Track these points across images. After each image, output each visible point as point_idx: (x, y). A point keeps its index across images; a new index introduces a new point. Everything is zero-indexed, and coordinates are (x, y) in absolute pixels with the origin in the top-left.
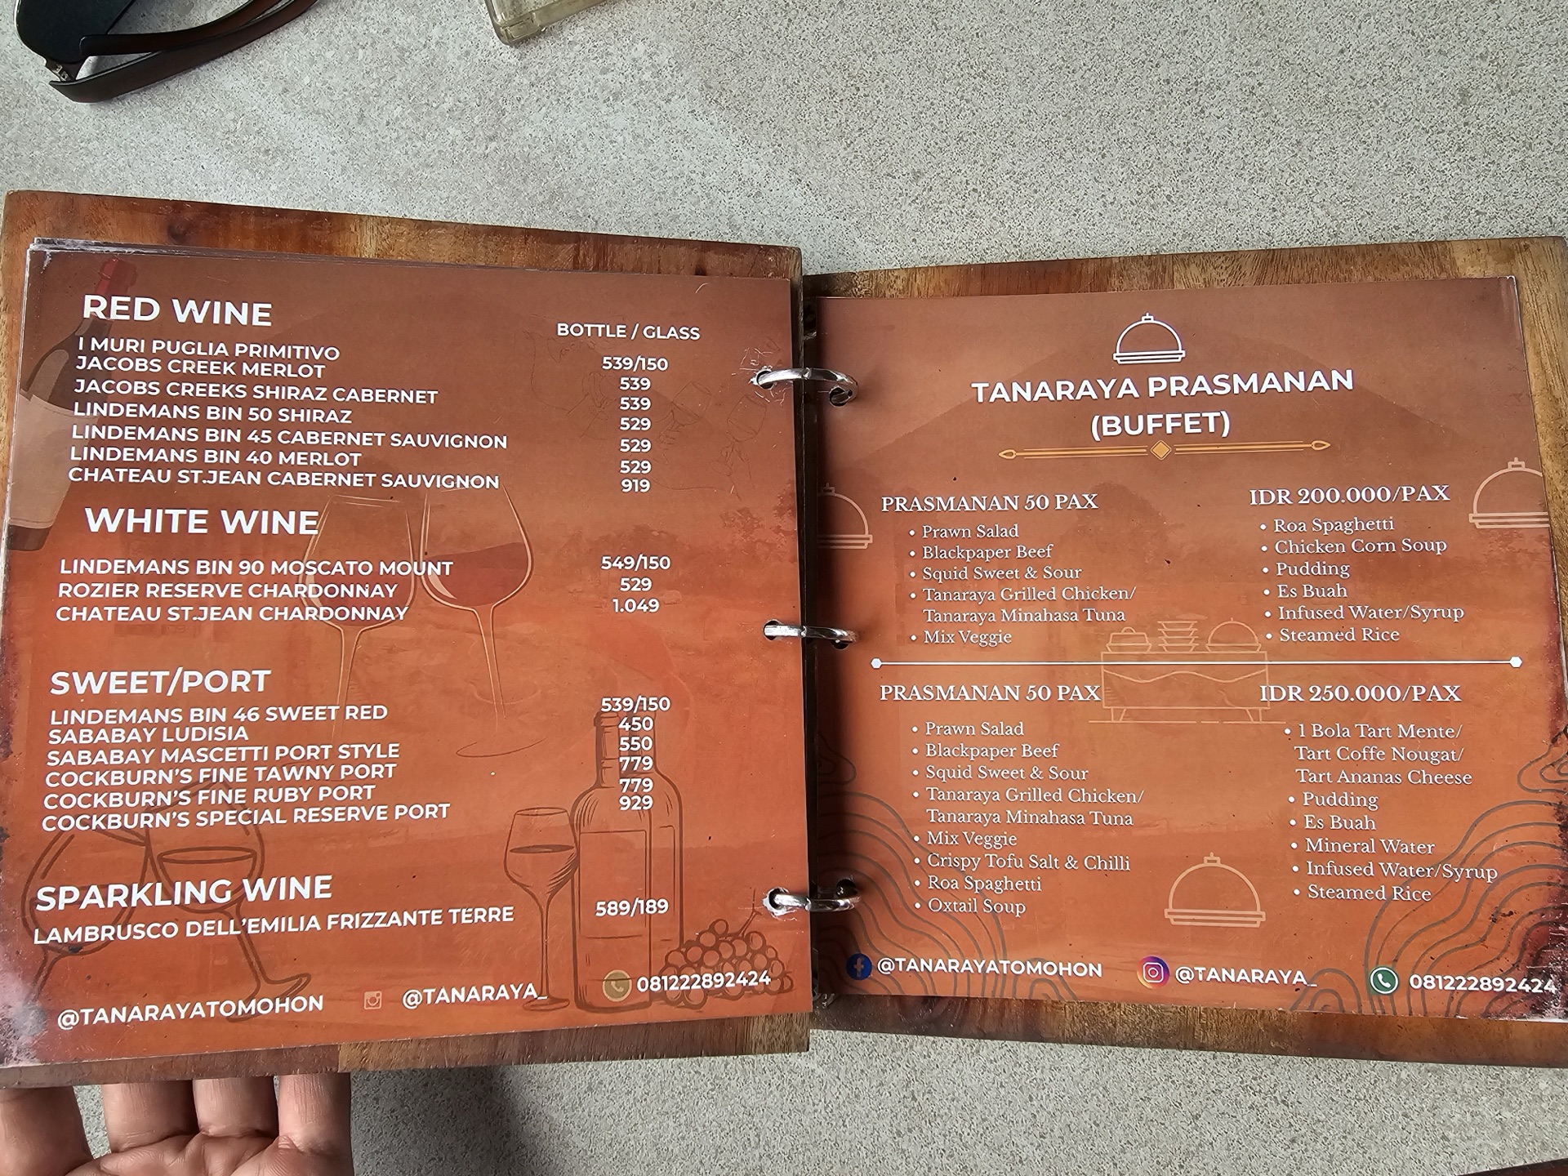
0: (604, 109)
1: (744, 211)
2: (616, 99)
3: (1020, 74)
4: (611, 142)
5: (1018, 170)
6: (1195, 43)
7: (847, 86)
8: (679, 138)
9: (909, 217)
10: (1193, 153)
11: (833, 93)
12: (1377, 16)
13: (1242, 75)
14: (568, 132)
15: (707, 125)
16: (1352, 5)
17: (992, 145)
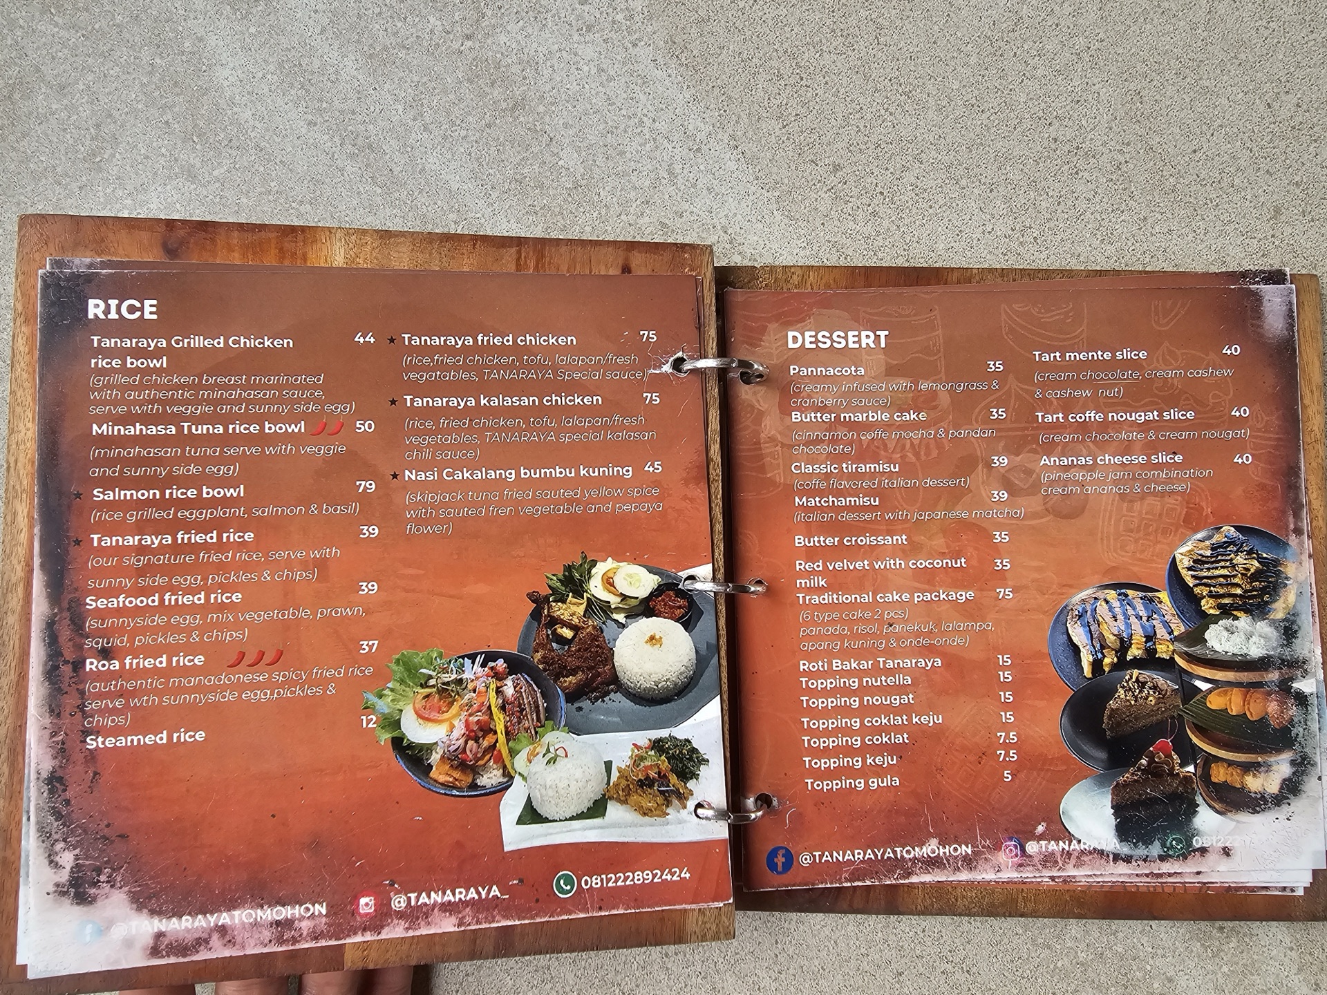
0: (576, 37)
1: (683, 162)
2: (589, 31)
3: (939, 102)
4: (577, 69)
5: (920, 186)
7: (793, 73)
8: (639, 82)
9: (822, 202)
10: (1062, 207)
11: (780, 77)
12: (1227, 129)
13: (1115, 150)
14: (540, 49)
15: (665, 76)
16: (1211, 115)
17: (904, 158)
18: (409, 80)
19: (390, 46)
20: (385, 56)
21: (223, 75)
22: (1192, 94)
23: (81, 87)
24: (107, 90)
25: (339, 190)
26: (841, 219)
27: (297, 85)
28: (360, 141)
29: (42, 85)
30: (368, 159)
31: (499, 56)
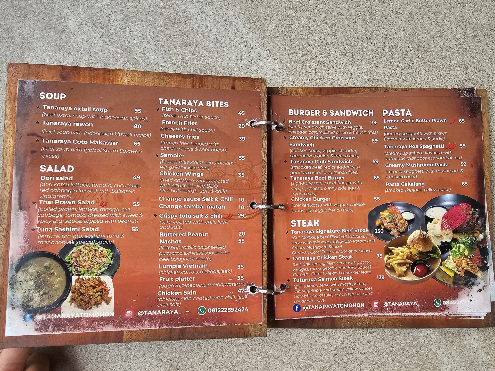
0: (205, 7)
1: (246, 54)
2: (209, 5)
3: (341, 29)
4: (205, 19)
5: (335, 61)
6: (395, 33)
7: (286, 19)
8: (229, 24)
9: (299, 68)
10: (388, 67)
11: (282, 21)
12: (448, 38)
13: (407, 46)
14: (191, 12)
15: (238, 21)
17: (329, 51)
18: (142, 25)
19: (134, 11)
20: (132, 15)
21: (71, 24)
22: (434, 25)
26: (306, 74)
27: (98, 27)
28: (124, 48)
30: (127, 55)
31: (175, 15)
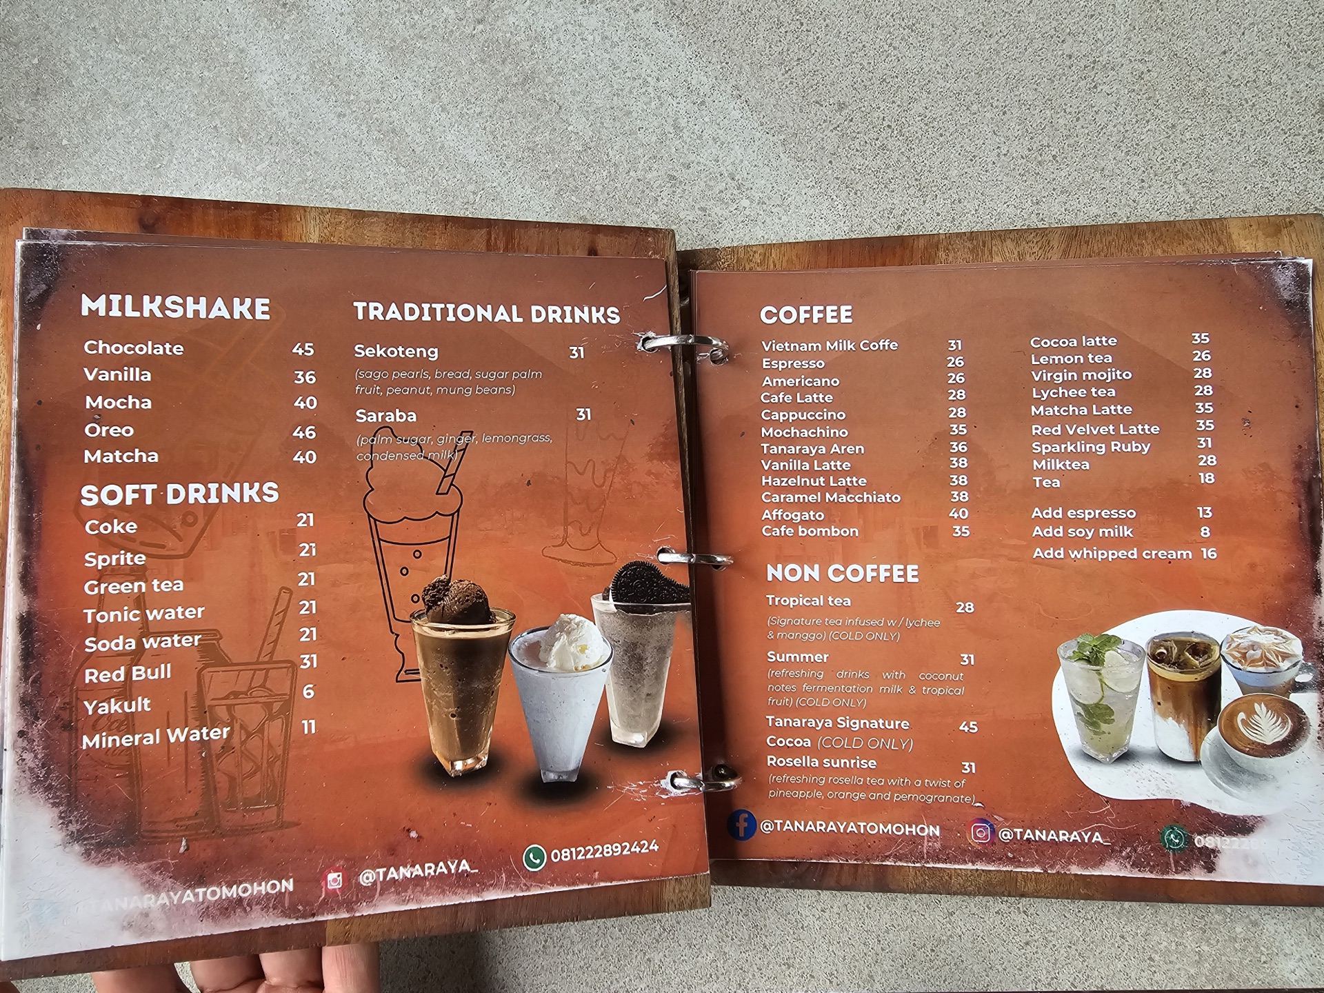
0: (580, 10)
1: (688, 116)
3: (944, 32)
4: (582, 39)
5: (929, 115)
6: (1099, 26)
7: (792, 20)
8: (642, 44)
9: (829, 141)
10: (1081, 122)
11: (780, 24)
12: (1260, 26)
13: (1135, 60)
14: (546, 25)
15: (667, 37)
16: (1241, 13)
17: (910, 90)
18: (427, 67)
19: (408, 38)
20: (404, 47)
21: (264, 81)
23: (142, 103)
24: (164, 104)
25: (368, 173)
26: (849, 155)
27: (326, 81)
28: (385, 127)
29: (109, 105)
30: (392, 142)
31: (508, 35)
